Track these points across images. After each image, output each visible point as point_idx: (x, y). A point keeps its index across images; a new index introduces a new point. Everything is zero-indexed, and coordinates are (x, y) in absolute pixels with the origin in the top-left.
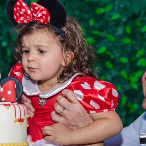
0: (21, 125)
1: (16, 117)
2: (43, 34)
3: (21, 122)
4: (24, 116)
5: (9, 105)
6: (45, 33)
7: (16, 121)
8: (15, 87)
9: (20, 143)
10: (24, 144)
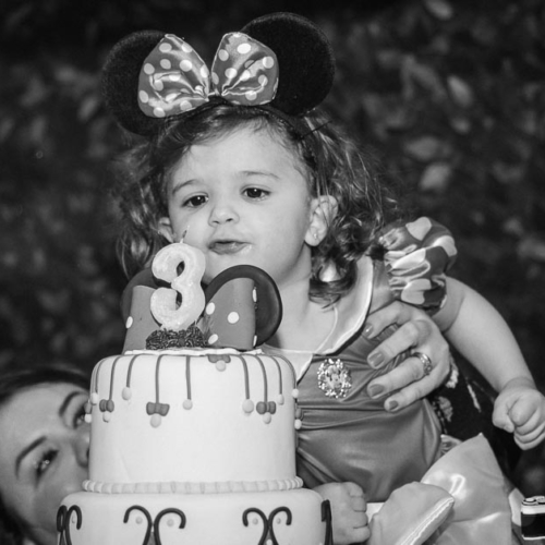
0: (269, 422)
1: (248, 397)
2: (258, 134)
3: (267, 414)
4: (281, 392)
5: (227, 358)
6: (264, 131)
7: (249, 410)
8: (255, 300)
9: (266, 483)
10: (278, 486)
